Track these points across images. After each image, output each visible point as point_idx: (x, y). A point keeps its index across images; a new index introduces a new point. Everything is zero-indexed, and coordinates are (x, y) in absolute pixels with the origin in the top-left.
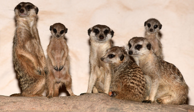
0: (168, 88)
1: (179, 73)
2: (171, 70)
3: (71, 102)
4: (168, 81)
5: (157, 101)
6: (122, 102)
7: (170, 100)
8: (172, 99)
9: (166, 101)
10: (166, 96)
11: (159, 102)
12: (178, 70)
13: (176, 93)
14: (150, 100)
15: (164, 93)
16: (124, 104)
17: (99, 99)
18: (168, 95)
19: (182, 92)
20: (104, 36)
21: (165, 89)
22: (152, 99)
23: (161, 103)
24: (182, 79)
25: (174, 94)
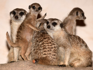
0: (77, 54)
1: (83, 42)
2: (77, 40)
3: (4, 68)
4: (77, 49)
5: (70, 65)
6: (45, 67)
7: (79, 64)
8: (81, 63)
9: (77, 64)
10: (76, 60)
11: (71, 65)
12: (82, 40)
13: (83, 57)
14: (65, 64)
15: (74, 58)
16: (46, 68)
17: (27, 65)
18: (78, 60)
19: (88, 56)
20: (19, 16)
21: (75, 55)
22: (67, 63)
23: (73, 66)
24: (86, 46)
25: (82, 58)
